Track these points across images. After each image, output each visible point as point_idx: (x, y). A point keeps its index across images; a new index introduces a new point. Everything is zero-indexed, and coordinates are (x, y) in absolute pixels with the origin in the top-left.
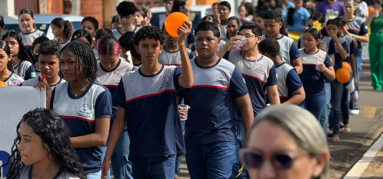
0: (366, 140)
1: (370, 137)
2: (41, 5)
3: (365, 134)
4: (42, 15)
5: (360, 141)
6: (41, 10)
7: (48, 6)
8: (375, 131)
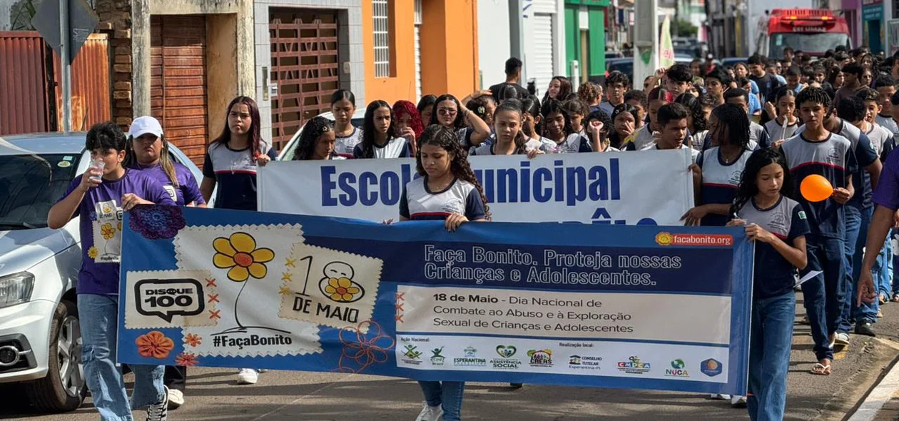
0: (828, 412)
1: (837, 405)
2: (61, 110)
3: (825, 398)
4: (62, 134)
5: (814, 414)
6: (61, 123)
7: (75, 112)
8: (848, 390)
